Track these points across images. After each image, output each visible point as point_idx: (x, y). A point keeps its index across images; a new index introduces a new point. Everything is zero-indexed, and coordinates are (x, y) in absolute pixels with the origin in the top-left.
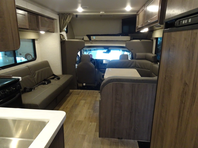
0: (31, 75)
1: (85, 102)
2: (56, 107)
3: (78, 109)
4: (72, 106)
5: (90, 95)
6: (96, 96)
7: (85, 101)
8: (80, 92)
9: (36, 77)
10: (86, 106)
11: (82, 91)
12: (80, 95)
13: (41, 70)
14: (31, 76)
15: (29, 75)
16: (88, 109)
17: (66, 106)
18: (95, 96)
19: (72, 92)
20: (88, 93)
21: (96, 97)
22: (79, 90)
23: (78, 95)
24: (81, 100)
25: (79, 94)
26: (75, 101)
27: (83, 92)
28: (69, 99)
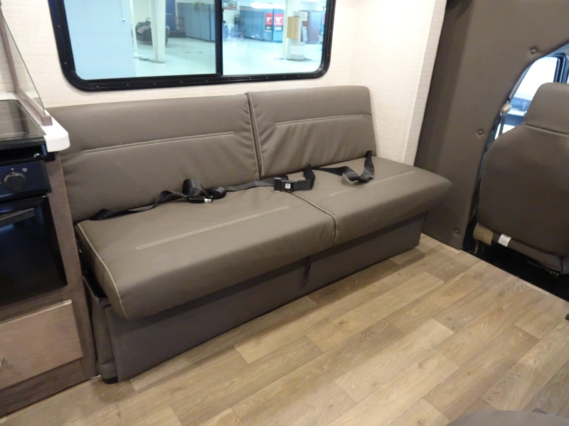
0: (247, 134)
1: (446, 341)
2: (306, 297)
3: (381, 365)
4: (368, 331)
5: (505, 307)
6: (534, 334)
7: (452, 332)
8: (465, 268)
9: (269, 146)
10: (432, 364)
11: (482, 265)
12: (452, 282)
13: (309, 122)
14: (248, 138)
15: (236, 131)
16: (427, 398)
17: (344, 318)
18: (528, 329)
19: (432, 251)
20: (501, 294)
21: (531, 341)
22: (468, 258)
23: (442, 282)
24: (435, 314)
25: (447, 276)
26: (404, 304)
27: (478, 276)
28: (388, 280)
